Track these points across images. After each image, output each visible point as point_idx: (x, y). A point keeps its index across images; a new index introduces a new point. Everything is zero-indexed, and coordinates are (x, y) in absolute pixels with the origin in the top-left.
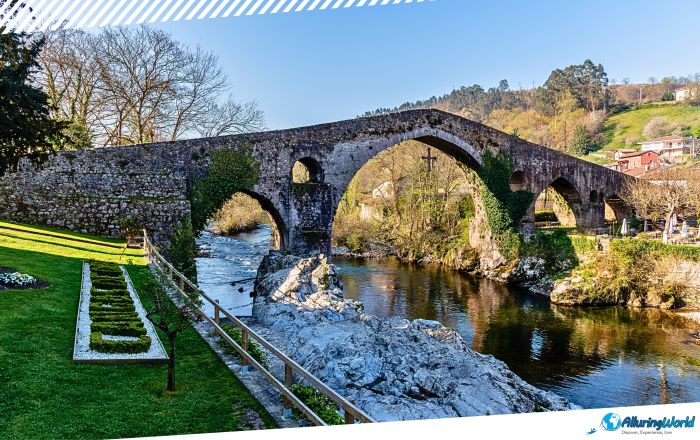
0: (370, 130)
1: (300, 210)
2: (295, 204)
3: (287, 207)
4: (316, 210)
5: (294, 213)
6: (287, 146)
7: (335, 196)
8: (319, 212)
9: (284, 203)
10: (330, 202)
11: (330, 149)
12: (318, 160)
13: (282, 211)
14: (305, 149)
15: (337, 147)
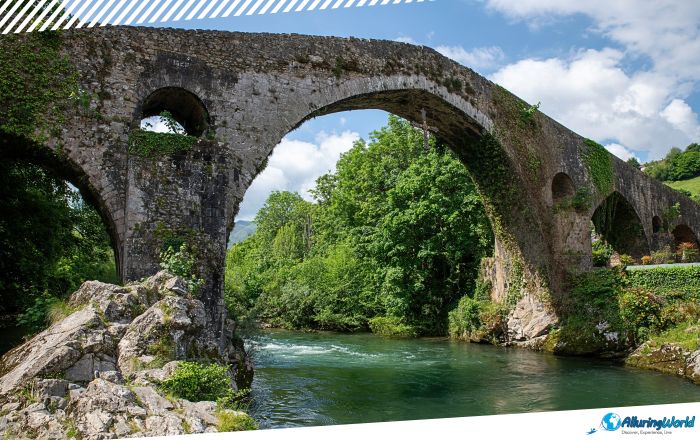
0: (314, 59)
1: (148, 193)
2: (139, 177)
3: (121, 186)
4: (189, 197)
5: (135, 195)
6: (130, 58)
7: (237, 173)
8: (197, 199)
9: (115, 176)
10: (222, 181)
11: (230, 79)
12: (202, 96)
13: (108, 194)
14: (171, 70)
15: (245, 79)
